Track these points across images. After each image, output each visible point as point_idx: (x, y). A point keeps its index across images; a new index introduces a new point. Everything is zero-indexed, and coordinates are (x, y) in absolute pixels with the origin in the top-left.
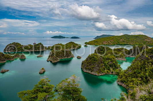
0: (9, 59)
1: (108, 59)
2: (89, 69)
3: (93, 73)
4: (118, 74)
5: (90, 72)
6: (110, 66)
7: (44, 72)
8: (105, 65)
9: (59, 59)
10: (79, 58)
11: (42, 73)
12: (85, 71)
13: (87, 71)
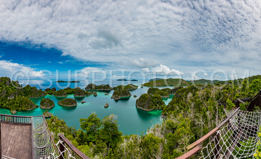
0: (87, 94)
1: (156, 97)
2: (141, 106)
3: (144, 109)
4: (162, 109)
5: (141, 108)
6: (157, 103)
7: (108, 106)
8: (153, 102)
9: (120, 97)
10: (135, 97)
11: (106, 107)
12: (138, 107)
13: (140, 108)
